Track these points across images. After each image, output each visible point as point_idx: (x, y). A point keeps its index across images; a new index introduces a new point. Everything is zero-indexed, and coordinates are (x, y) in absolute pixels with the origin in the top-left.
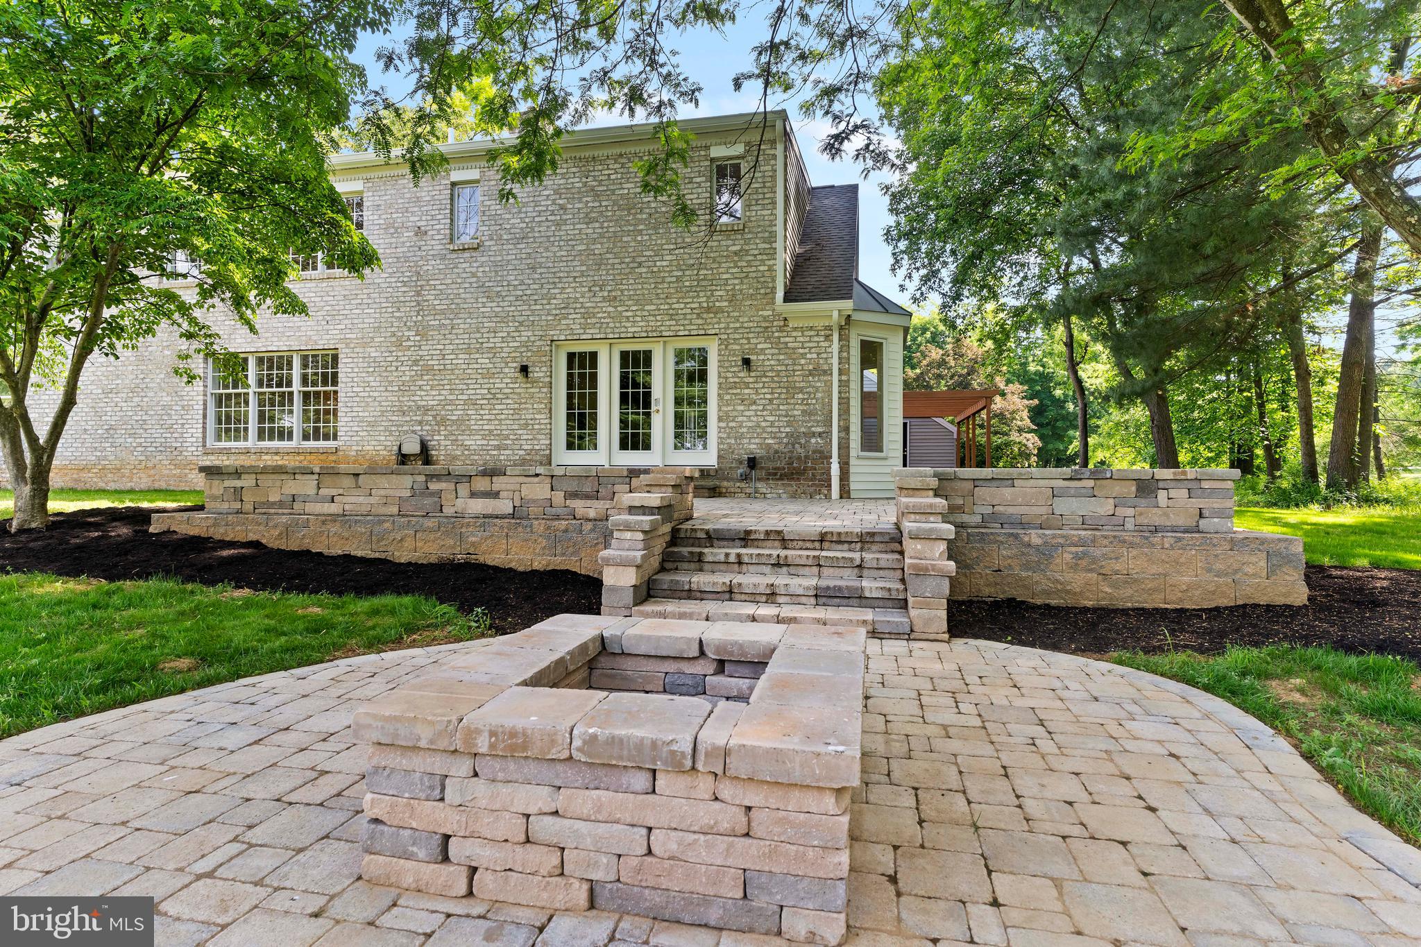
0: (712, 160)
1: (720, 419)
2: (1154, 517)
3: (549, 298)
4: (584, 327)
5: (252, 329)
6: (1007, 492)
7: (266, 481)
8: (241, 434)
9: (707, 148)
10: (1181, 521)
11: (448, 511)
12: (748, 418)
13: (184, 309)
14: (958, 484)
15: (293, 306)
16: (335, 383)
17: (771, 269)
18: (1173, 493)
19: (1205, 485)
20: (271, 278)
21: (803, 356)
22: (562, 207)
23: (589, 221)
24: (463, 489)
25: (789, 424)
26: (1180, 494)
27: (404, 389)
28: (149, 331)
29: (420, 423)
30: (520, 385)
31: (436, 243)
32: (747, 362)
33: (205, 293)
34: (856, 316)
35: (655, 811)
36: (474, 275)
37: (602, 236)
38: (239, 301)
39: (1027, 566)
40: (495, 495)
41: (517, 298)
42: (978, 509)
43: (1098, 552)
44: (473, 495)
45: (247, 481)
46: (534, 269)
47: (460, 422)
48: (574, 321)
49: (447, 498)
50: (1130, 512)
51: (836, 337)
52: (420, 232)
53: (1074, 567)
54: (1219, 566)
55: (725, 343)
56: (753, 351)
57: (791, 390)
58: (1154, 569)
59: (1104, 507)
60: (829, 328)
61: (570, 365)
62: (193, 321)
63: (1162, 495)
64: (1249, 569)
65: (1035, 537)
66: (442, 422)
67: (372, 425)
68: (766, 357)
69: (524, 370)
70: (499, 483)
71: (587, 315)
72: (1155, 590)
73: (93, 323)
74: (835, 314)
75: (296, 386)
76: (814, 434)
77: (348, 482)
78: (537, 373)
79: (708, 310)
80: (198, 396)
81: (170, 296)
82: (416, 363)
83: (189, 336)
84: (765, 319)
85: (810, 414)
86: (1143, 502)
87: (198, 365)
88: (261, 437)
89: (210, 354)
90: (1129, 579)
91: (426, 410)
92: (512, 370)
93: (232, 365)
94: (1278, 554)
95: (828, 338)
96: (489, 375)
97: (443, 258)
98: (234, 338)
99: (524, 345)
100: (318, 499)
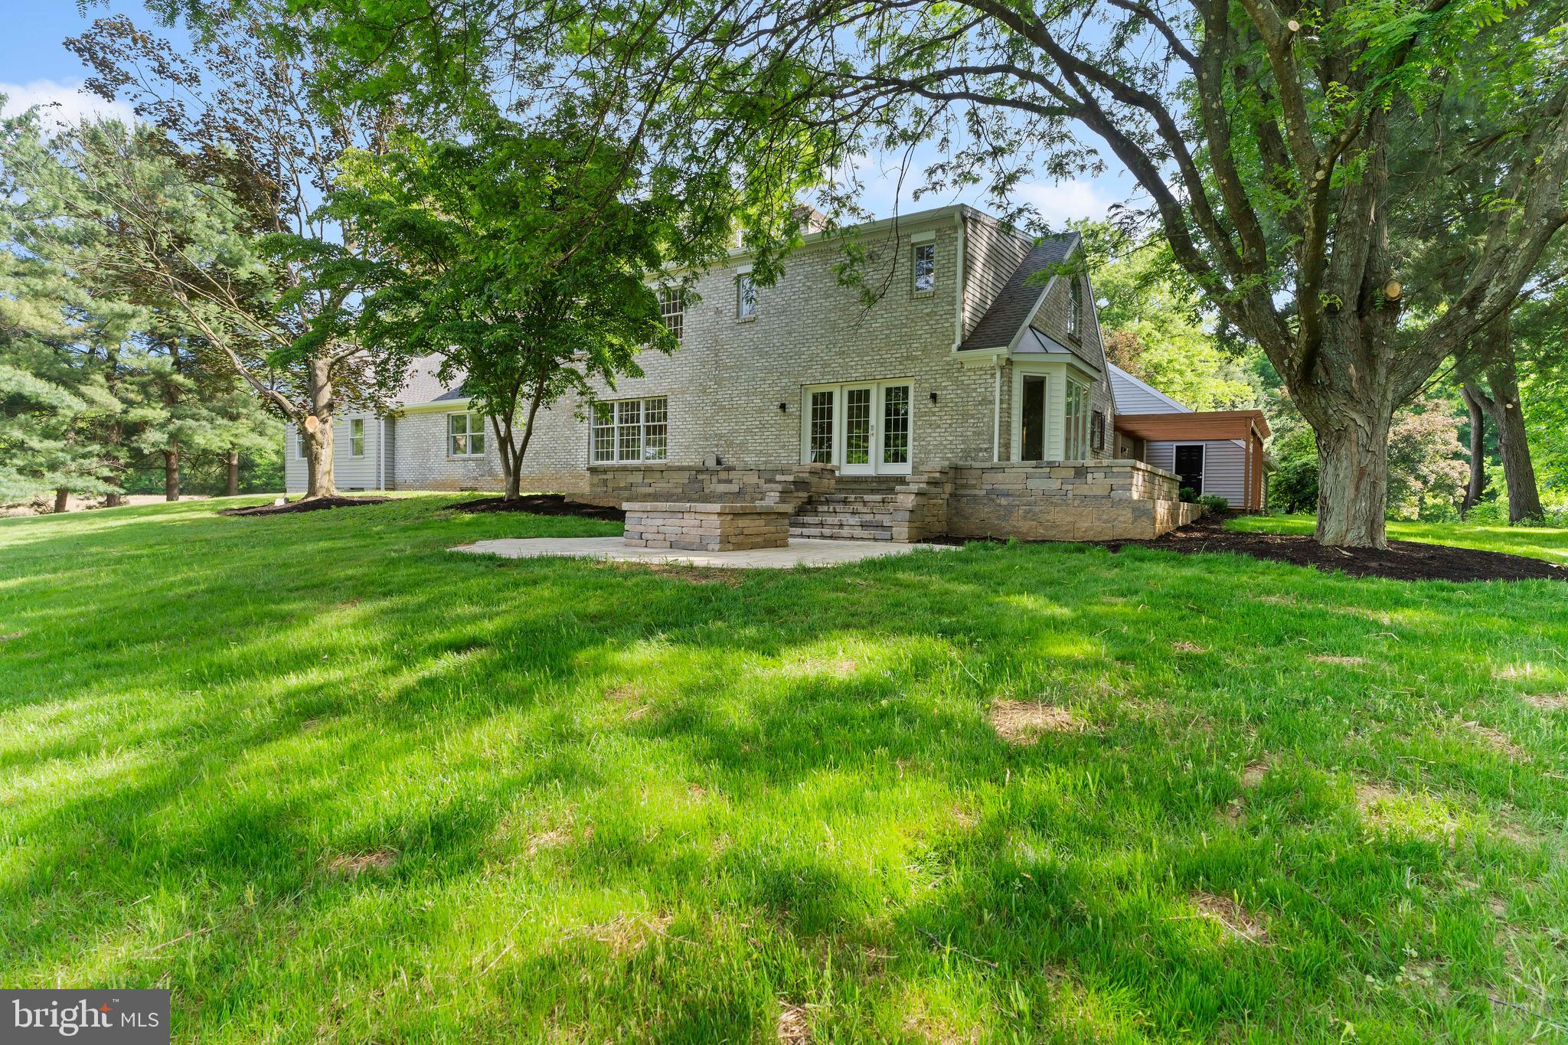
0: (913, 245)
1: (914, 440)
2: (1084, 490)
3: (800, 354)
4: (823, 374)
5: (614, 389)
6: (1000, 476)
7: (618, 475)
8: (609, 456)
9: (909, 236)
10: (1100, 492)
11: (707, 491)
12: (934, 438)
13: (580, 378)
14: (973, 472)
15: (637, 372)
16: (665, 419)
17: (953, 325)
18: (1096, 475)
19: (1115, 470)
20: (623, 358)
21: (975, 390)
22: (810, 288)
23: (827, 297)
24: (714, 479)
25: (963, 442)
26: (1100, 475)
27: (708, 422)
28: (562, 392)
29: (717, 446)
30: (780, 418)
31: (727, 319)
32: (934, 397)
33: (590, 368)
34: (1014, 358)
35: (684, 523)
36: (751, 340)
37: (835, 307)
38: (607, 374)
39: (998, 518)
40: (730, 482)
41: (780, 355)
42: (985, 487)
43: (1037, 509)
44: (720, 482)
45: (609, 476)
46: (790, 333)
47: (741, 444)
48: (816, 370)
49: (706, 484)
50: (1070, 487)
51: (998, 375)
52: (718, 312)
53: (1025, 518)
54: (1105, 517)
55: (919, 383)
56: (938, 388)
57: (966, 416)
58: (1069, 519)
59: (1055, 485)
60: (993, 368)
61: (815, 403)
62: (584, 385)
63: (1090, 476)
64: (1121, 519)
65: (1003, 501)
66: (730, 444)
67: (688, 447)
68: (948, 393)
69: (783, 407)
70: (733, 475)
71: (825, 365)
72: (1067, 531)
73: (539, 390)
74: (995, 358)
75: (642, 422)
76: (981, 450)
77: (658, 475)
78: (792, 409)
79: (908, 358)
80: (585, 430)
81: (573, 372)
82: (714, 403)
83: (582, 394)
84: (948, 363)
85: (979, 434)
86: (1078, 481)
87: (586, 410)
88: (621, 458)
89: (591, 403)
90: (1055, 526)
91: (721, 436)
92: (774, 407)
93: (604, 410)
94: (1138, 509)
95: (993, 375)
96: (760, 411)
97: (732, 329)
98: (604, 394)
99: (784, 389)
100: (643, 485)
